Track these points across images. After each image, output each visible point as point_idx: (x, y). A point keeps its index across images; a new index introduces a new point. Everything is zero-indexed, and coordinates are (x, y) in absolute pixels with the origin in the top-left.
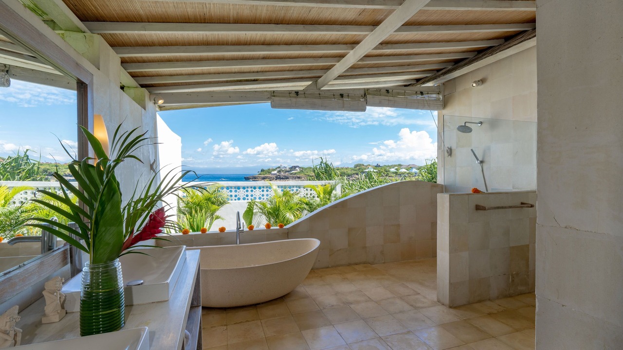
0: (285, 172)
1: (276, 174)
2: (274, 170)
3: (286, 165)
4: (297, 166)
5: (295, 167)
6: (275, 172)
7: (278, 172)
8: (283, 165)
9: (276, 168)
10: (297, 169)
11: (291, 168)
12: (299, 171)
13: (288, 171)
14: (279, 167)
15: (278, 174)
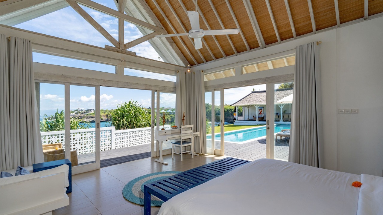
0: (82, 113)
1: (74, 115)
2: (73, 112)
3: (82, 109)
4: (92, 109)
5: (90, 110)
6: (73, 114)
7: (76, 114)
8: (80, 108)
9: (75, 111)
10: (92, 111)
11: (87, 110)
12: (93, 112)
13: (84, 113)
14: (77, 110)
15: (75, 115)
